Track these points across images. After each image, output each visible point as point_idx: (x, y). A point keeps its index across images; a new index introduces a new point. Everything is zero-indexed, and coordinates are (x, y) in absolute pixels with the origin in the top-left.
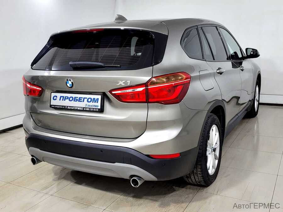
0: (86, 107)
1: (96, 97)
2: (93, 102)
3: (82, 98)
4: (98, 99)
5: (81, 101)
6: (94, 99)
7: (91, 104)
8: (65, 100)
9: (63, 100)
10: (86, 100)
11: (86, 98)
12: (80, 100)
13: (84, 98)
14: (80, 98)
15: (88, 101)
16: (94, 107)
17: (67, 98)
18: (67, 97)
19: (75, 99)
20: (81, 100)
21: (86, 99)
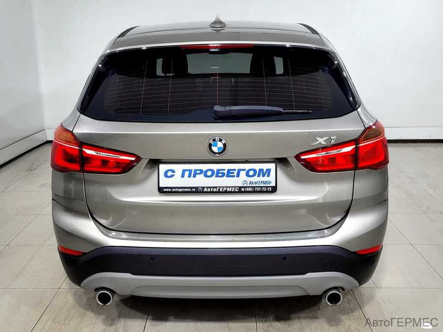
0: (245, 185)
1: (265, 166)
2: (259, 176)
3: (235, 170)
4: (269, 171)
5: (234, 176)
6: (261, 170)
7: (255, 179)
8: (194, 176)
9: (190, 176)
10: (243, 174)
11: (245, 170)
12: (230, 174)
13: (239, 171)
14: (229, 170)
15: (248, 175)
16: (262, 185)
17: (198, 172)
18: (198, 170)
19: (219, 174)
20: (233, 173)
21: (245, 172)
